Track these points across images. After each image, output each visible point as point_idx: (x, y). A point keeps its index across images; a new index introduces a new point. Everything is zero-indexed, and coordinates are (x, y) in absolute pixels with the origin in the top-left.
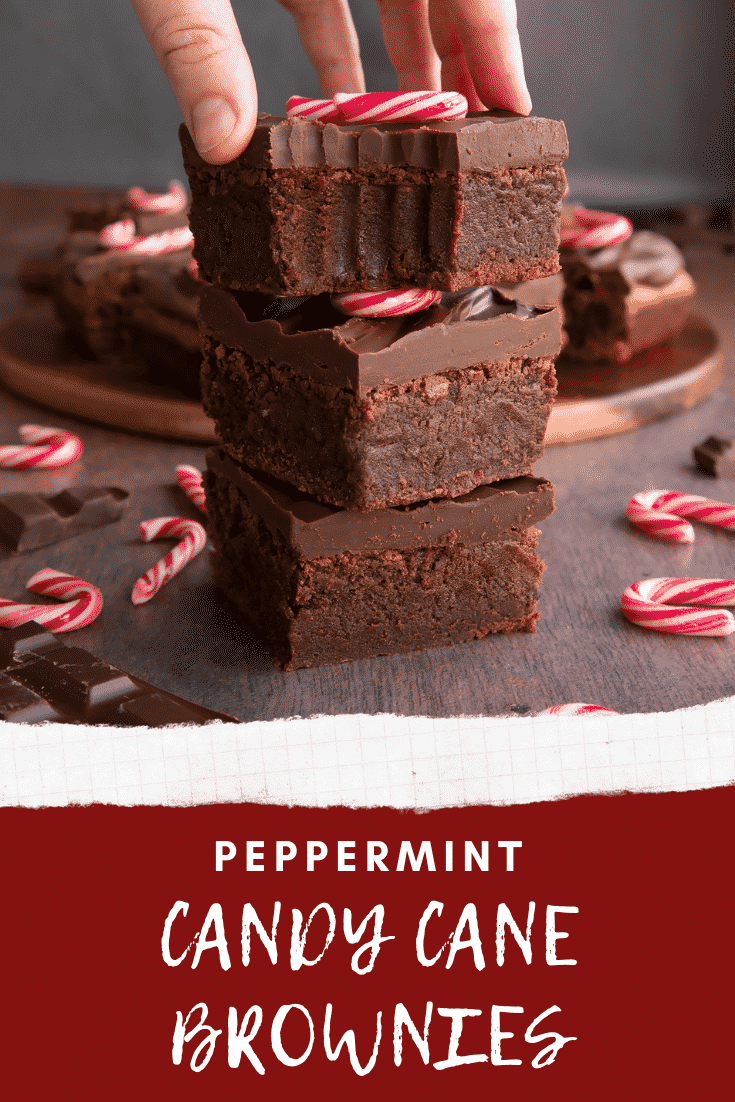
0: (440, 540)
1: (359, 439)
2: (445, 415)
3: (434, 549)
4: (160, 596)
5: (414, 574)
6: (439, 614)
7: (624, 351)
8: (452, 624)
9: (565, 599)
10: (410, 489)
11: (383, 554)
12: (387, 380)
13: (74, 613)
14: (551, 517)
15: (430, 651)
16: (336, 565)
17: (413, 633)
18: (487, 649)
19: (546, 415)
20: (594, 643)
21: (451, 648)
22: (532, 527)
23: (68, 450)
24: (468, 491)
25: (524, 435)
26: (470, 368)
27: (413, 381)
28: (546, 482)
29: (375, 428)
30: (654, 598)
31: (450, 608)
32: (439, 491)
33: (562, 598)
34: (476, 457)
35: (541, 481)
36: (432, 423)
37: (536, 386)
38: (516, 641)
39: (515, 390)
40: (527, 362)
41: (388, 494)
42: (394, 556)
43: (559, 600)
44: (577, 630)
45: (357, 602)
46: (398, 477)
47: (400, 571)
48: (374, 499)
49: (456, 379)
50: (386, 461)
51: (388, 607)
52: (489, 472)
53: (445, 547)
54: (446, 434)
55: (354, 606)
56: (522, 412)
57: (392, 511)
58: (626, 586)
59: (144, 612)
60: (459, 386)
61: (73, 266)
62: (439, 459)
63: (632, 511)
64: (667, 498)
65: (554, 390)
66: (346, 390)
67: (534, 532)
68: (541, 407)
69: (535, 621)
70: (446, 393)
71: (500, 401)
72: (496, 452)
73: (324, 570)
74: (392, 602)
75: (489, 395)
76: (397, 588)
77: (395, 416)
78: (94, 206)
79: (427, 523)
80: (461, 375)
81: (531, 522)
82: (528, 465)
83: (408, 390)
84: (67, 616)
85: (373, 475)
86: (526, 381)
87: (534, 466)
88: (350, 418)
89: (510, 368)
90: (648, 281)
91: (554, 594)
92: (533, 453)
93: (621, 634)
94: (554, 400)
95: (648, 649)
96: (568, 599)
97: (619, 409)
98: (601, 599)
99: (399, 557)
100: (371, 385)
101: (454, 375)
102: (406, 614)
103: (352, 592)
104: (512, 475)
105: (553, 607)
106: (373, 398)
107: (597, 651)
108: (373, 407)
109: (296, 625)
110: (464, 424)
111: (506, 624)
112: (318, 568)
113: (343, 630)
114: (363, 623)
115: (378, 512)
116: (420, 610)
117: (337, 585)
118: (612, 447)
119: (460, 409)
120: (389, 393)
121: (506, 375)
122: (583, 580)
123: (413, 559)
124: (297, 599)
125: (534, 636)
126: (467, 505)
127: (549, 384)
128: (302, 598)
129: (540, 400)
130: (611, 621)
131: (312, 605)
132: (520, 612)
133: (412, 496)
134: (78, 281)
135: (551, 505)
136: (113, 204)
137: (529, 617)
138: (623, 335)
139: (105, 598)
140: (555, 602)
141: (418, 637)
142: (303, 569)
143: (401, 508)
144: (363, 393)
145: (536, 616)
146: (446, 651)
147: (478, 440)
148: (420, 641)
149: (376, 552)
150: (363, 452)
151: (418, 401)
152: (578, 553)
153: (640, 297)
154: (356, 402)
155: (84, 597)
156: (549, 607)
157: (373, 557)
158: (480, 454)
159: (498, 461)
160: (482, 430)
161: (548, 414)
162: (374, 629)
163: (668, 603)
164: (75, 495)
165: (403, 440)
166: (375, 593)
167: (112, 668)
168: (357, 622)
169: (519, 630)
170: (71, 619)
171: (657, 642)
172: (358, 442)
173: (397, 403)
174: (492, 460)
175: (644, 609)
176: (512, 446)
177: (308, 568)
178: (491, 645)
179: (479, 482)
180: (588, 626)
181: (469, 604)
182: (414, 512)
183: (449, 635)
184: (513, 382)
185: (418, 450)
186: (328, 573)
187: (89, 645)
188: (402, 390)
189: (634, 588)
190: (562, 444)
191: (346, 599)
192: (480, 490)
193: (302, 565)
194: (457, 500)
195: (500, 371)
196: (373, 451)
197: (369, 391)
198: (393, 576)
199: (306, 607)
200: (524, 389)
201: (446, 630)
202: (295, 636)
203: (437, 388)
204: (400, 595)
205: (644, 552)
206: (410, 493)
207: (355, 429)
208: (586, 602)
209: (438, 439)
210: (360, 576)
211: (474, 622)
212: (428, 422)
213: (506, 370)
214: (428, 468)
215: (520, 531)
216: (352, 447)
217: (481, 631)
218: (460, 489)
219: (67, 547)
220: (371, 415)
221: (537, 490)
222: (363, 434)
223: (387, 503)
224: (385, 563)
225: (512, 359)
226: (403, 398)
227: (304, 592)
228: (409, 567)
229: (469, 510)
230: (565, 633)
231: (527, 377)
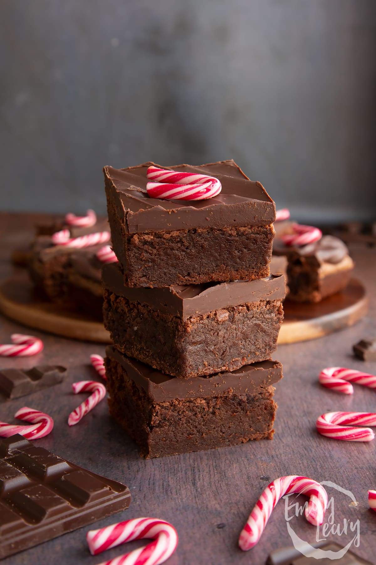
0: (224, 393)
1: (183, 342)
2: (227, 329)
3: (221, 397)
4: (82, 421)
5: (211, 410)
6: (224, 430)
7: (318, 297)
8: (231, 435)
9: (287, 422)
10: (209, 367)
11: (195, 400)
12: (197, 312)
13: (39, 430)
14: (280, 381)
15: (219, 449)
16: (171, 406)
17: (211, 440)
18: (248, 448)
19: (278, 329)
20: (302, 445)
21: (230, 448)
22: (271, 386)
23: (36, 347)
24: (239, 368)
25: (267, 339)
26: (240, 305)
27: (211, 312)
28: (278, 363)
29: (191, 336)
30: (333, 422)
31: (229, 427)
32: (224, 368)
33: (286, 422)
34: (243, 351)
35: (276, 363)
36: (220, 333)
37: (273, 315)
38: (263, 444)
39: (262, 317)
40: (268, 303)
41: (198, 369)
42: (201, 401)
43: (285, 423)
44: (294, 438)
45: (182, 424)
46: (203, 361)
47: (204, 409)
48: (191, 373)
49: (233, 311)
50: (196, 353)
51: (198, 427)
52: (249, 358)
53: (227, 397)
54: (227, 339)
55: (181, 426)
56: (266, 328)
57: (200, 378)
58: (318, 416)
59: (74, 429)
60: (234, 315)
61: (38, 253)
62: (224, 352)
63: (322, 378)
64: (339, 371)
65: (282, 316)
66: (177, 317)
67: (272, 389)
68: (275, 325)
69: (272, 434)
70: (227, 318)
71: (254, 322)
72: (253, 348)
73: (166, 408)
74: (200, 424)
75: (249, 319)
76: (203, 417)
77: (202, 330)
78: (49, 223)
79: (218, 384)
80: (235, 309)
81: (271, 384)
82: (269, 354)
83: (208, 317)
84: (35, 431)
85: (190, 360)
86: (268, 312)
87: (272, 355)
88: (179, 331)
89: (260, 305)
90: (330, 261)
91: (282, 420)
92: (271, 348)
93: (316, 440)
94: (282, 322)
95: (330, 448)
96: (289, 422)
97: (316, 326)
98: (306, 422)
99: (204, 401)
100: (189, 314)
101: (231, 309)
102: (207, 430)
103: (180, 419)
104: (261, 360)
105: (282, 427)
106: (190, 321)
107: (304, 449)
108: (190, 326)
109: (151, 436)
110: (236, 334)
111: (258, 435)
112: (162, 407)
113: (175, 438)
114: (185, 435)
115: (193, 379)
116: (214, 428)
117: (172, 416)
118: (311, 345)
119: (234, 326)
120: (198, 318)
121: (258, 309)
122: (297, 413)
123: (211, 402)
124: (152, 423)
125: (272, 441)
126: (238, 375)
127: (279, 313)
128: (154, 423)
129: (275, 322)
130: (311, 434)
131: (159, 426)
132: (265, 429)
133: (210, 371)
134: (41, 261)
135: (280, 375)
136: (59, 222)
137: (270, 431)
138: (317, 288)
139: (55, 422)
140: (283, 424)
141: (213, 442)
142: (155, 407)
143: (205, 376)
144: (185, 318)
145: (273, 431)
146: (227, 449)
147: (244, 342)
148: (214, 444)
149: (192, 399)
150: (185, 349)
151: (213, 323)
152: (294, 399)
153: (326, 269)
154: (182, 323)
155: (44, 422)
156: (280, 427)
157: (190, 402)
158: (244, 349)
159: (254, 352)
160: (245, 337)
161: (279, 328)
162: (191, 438)
163: (340, 424)
164: (40, 370)
165: (206, 342)
166: (192, 420)
167: (58, 457)
168: (182, 434)
169: (264, 439)
170: (38, 432)
171: (335, 445)
172: (182, 343)
173: (202, 323)
174: (251, 352)
175: (328, 428)
176: (261, 345)
177: (157, 407)
178: (250, 446)
179: (244, 364)
180: (299, 436)
181: (239, 425)
182: (211, 378)
183: (229, 441)
184: (261, 313)
185: (213, 347)
186: (167, 409)
187: (46, 446)
188: (205, 317)
189: (323, 417)
190: (286, 344)
191: (176, 423)
192: (245, 368)
193: (155, 406)
194: (233, 372)
195: (255, 307)
196: (190, 348)
197: (188, 318)
198: (201, 411)
199: (157, 427)
200: (267, 316)
201: (228, 438)
202: (151, 441)
203: (223, 316)
204: (204, 421)
205: (328, 398)
206: (209, 369)
207: (181, 337)
208: (298, 424)
209: (223, 342)
210: (184, 411)
211: (241, 434)
212: (218, 333)
213: (258, 307)
214: (218, 356)
215: (265, 388)
216: (179, 346)
217: (245, 439)
218: (235, 367)
219: (35, 396)
220: (189, 329)
221: (273, 367)
222: (185, 340)
223: (197, 374)
224: (197, 404)
225: (261, 301)
226: (206, 321)
227: (156, 419)
228: (208, 406)
229: (239, 377)
230: (288, 440)
231: (268, 310)
